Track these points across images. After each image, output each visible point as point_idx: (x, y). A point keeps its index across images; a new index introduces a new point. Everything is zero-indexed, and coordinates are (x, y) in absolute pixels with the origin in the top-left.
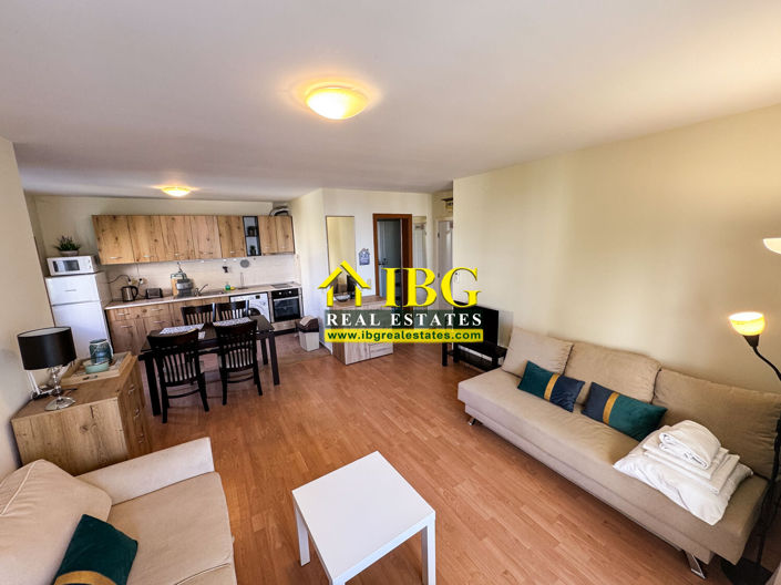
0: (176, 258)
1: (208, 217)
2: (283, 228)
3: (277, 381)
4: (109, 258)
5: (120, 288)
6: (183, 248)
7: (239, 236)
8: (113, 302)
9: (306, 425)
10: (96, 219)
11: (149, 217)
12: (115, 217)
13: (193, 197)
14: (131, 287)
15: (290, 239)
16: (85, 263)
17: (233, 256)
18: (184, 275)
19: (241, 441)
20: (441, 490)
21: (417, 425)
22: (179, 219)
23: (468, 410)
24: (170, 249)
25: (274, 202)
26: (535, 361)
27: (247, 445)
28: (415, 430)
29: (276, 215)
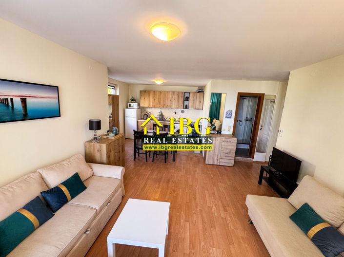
0: (159, 107)
1: (173, 92)
2: (200, 98)
3: (174, 160)
4: (142, 105)
5: (144, 115)
6: (162, 104)
7: (181, 100)
8: (141, 119)
9: (171, 181)
10: (141, 91)
11: (154, 92)
12: (145, 91)
13: (164, 84)
14: (146, 115)
15: (202, 103)
16: (135, 105)
17: (178, 108)
18: (162, 113)
19: (147, 176)
20: (203, 244)
21: (216, 206)
22: (163, 93)
23: (249, 213)
24: (158, 103)
25: (198, 87)
26: (311, 204)
27: (148, 178)
28: (214, 207)
29: (198, 92)
